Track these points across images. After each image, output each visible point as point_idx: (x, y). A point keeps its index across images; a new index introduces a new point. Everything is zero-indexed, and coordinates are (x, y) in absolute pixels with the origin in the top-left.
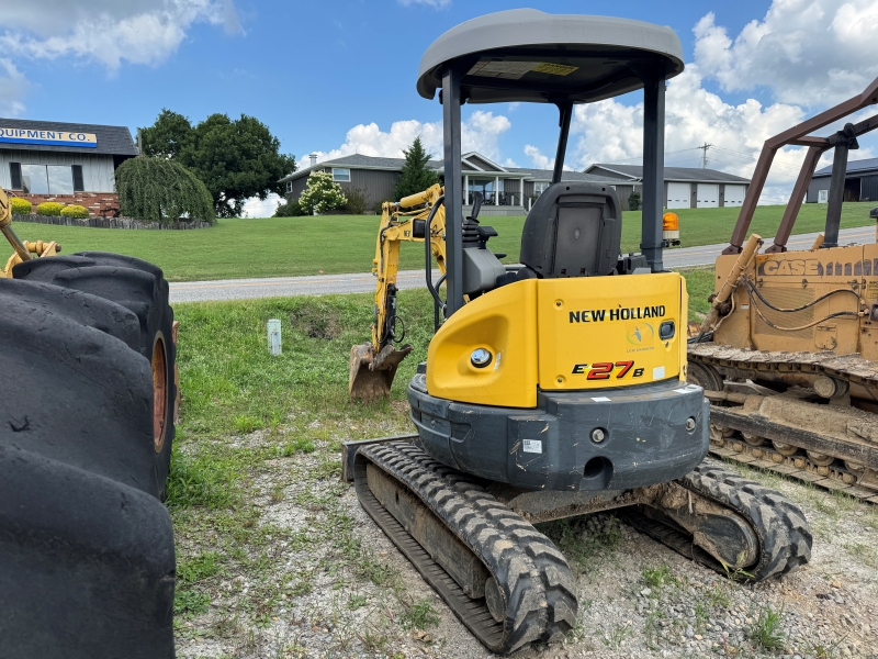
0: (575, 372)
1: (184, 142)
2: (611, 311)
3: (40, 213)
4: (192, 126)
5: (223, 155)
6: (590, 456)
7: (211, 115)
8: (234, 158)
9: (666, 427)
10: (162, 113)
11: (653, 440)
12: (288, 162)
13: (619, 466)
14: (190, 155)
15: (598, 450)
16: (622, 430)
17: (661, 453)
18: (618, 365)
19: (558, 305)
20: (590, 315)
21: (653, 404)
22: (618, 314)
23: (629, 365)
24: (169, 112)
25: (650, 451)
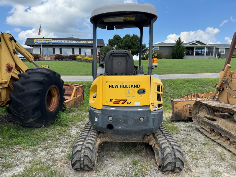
0: (110, 101)
1: (119, 42)
2: (120, 85)
3: (84, 60)
4: (121, 38)
5: (127, 45)
6: (108, 124)
7: (126, 35)
8: (130, 46)
9: (131, 119)
10: (115, 35)
11: (126, 122)
12: (144, 46)
13: (115, 127)
14: (120, 45)
15: (110, 123)
16: (116, 118)
17: (129, 126)
18: (122, 100)
19: (107, 83)
20: (114, 86)
21: (126, 112)
22: (122, 86)
23: (126, 101)
24: (116, 35)
25: (125, 125)
